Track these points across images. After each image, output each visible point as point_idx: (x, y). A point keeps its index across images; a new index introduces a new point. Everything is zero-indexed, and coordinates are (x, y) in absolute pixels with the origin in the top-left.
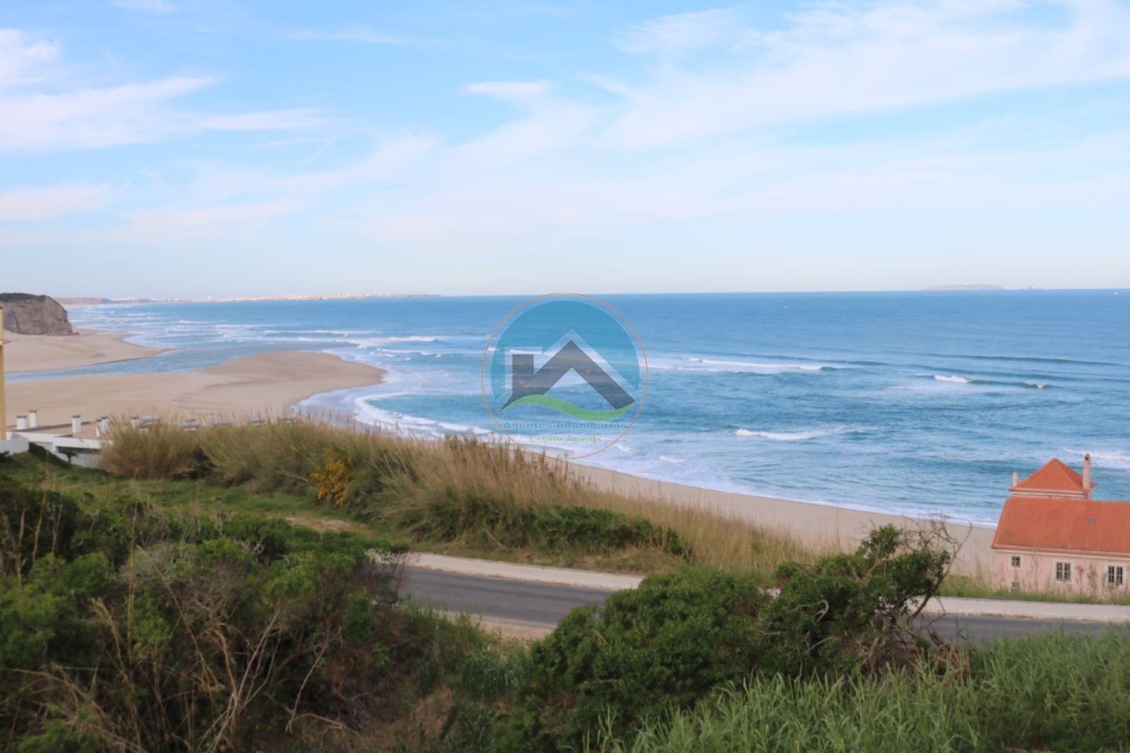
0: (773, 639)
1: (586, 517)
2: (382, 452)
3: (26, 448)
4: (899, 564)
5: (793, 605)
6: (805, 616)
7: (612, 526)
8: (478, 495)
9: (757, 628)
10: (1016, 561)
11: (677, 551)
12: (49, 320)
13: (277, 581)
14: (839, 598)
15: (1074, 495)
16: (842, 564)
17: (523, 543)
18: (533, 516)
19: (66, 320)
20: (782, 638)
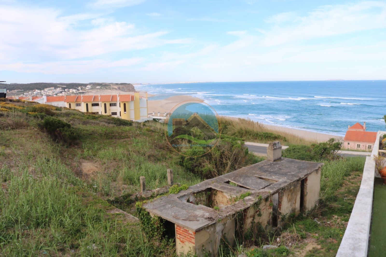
0: (315, 155)
1: (268, 134)
2: (226, 121)
3: (152, 119)
4: (335, 144)
5: (318, 150)
6: (320, 152)
7: (273, 136)
8: (247, 130)
9: (312, 153)
10: (349, 144)
11: (286, 141)
12: (131, 89)
13: (236, 145)
14: (325, 149)
15: (362, 130)
16: (324, 144)
17: (256, 139)
18: (258, 134)
19: (134, 89)
20: (316, 155)
